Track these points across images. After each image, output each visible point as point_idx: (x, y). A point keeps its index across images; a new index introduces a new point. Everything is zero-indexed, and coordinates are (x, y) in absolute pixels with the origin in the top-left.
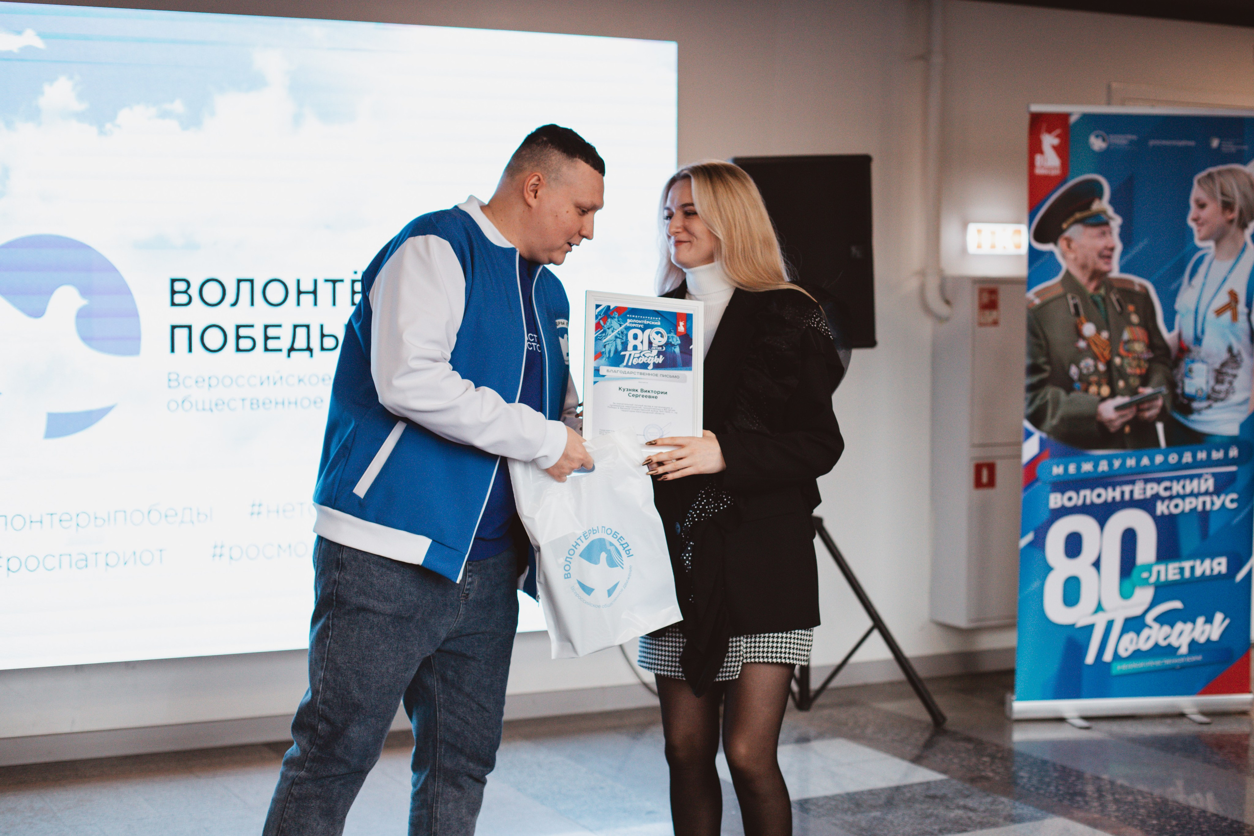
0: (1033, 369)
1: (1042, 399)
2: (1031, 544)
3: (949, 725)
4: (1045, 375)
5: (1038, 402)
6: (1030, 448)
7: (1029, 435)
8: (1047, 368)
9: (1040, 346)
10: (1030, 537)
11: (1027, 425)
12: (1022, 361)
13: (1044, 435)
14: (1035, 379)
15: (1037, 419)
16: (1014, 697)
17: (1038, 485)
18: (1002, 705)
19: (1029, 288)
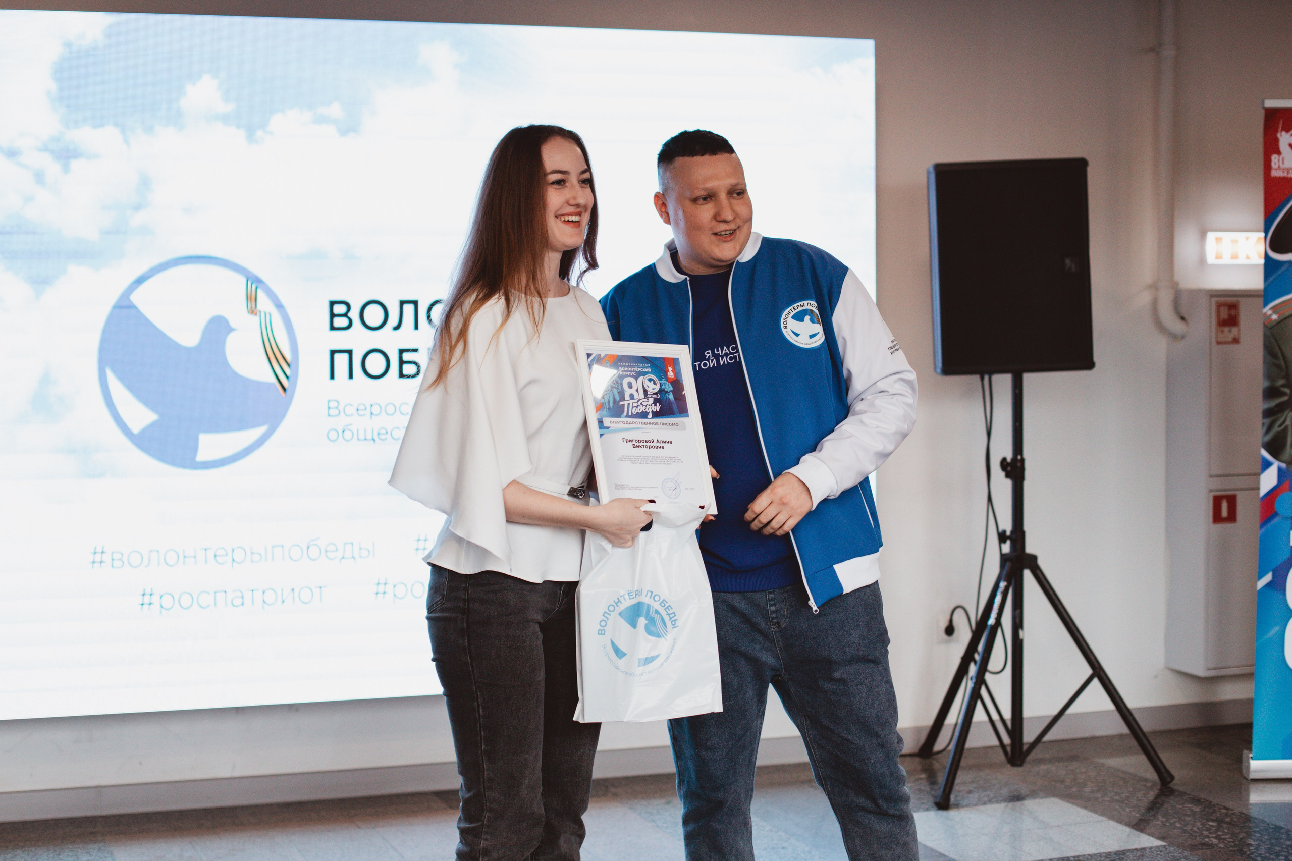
0: (1270, 393)
1: (1280, 426)
2: (1269, 585)
3: (1176, 784)
4: (1285, 398)
5: (1276, 429)
6: (1269, 480)
7: (1266, 465)
8: (1287, 390)
9: (1278, 366)
10: (1268, 578)
11: (1265, 453)
12: (1260, 383)
13: (1284, 465)
14: (1273, 403)
15: (1275, 447)
16: (1251, 755)
17: (1277, 520)
18: (1238, 764)
19: (1265, 305)
